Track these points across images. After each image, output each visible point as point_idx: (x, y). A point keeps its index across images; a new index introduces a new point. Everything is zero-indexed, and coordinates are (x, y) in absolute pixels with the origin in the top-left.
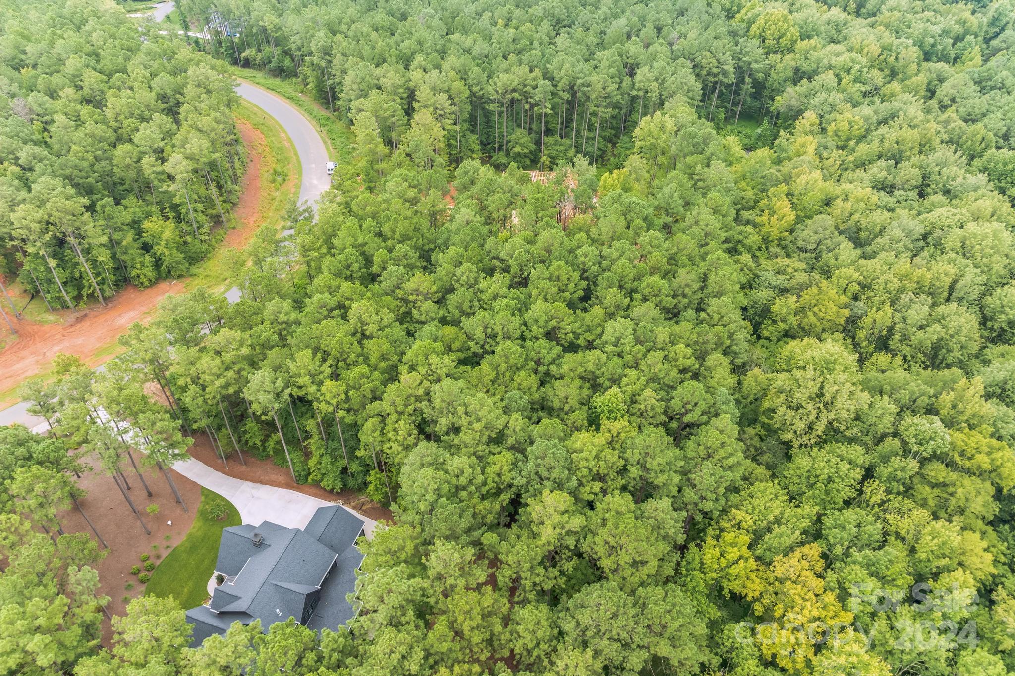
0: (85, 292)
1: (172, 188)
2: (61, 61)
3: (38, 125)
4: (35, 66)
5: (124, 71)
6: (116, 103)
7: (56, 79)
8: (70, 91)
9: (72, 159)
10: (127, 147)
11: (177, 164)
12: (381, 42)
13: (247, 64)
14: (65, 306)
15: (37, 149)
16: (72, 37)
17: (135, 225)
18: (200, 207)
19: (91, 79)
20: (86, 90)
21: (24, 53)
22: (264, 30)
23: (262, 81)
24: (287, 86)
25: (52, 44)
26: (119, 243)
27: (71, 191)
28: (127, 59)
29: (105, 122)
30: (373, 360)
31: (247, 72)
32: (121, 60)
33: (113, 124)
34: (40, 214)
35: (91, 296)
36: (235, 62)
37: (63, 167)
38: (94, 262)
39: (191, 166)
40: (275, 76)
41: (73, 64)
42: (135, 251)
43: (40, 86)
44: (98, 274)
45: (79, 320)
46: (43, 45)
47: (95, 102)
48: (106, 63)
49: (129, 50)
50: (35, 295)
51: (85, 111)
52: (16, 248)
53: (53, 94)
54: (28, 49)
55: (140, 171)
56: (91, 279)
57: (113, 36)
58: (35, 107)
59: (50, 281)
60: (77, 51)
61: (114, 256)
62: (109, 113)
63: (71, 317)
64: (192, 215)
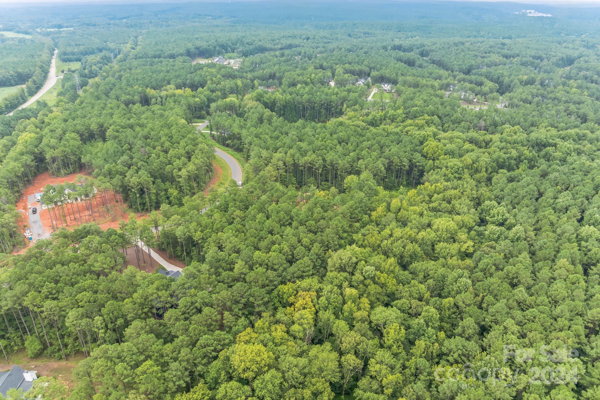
0: (146, 208)
1: (180, 180)
2: (160, 138)
3: (146, 156)
4: (152, 139)
5: (179, 143)
6: (171, 152)
7: (156, 143)
8: (159, 147)
9: (153, 167)
10: (171, 166)
11: (184, 172)
12: (270, 142)
13: (228, 146)
14: (138, 212)
15: (143, 163)
16: (166, 130)
17: (166, 190)
18: (189, 188)
19: (167, 144)
20: (165, 148)
21: (150, 134)
22: (234, 134)
23: (230, 152)
24: (238, 155)
25: (159, 132)
26: (159, 194)
27: (149, 175)
28: (181, 139)
29: (166, 158)
30: (214, 229)
31: (227, 149)
32: (179, 139)
33: (169, 159)
34: (138, 180)
35: (147, 209)
36: (224, 145)
37: (149, 169)
38: (150, 199)
39: (187, 173)
40: (236, 151)
41: (163, 139)
42: (164, 197)
43: (151, 145)
44: (150, 203)
45: (141, 216)
46: (156, 132)
47: (166, 152)
48: (174, 140)
49: (183, 136)
50: (131, 207)
51: (162, 154)
52: (129, 190)
53: (154, 148)
54: (152, 133)
55: (172, 174)
56: (148, 204)
57: (179, 132)
58: (147, 151)
59: (136, 202)
60: (166, 135)
61: (157, 199)
62: (169, 155)
63: (139, 214)
64: (185, 191)
